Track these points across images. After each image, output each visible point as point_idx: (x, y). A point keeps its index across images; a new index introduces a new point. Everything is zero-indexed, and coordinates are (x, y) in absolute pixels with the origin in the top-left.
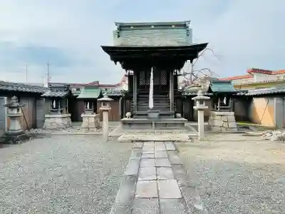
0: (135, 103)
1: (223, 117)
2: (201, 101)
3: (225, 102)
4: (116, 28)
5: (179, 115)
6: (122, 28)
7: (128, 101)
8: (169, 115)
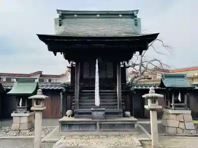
0: (77, 100)
1: (178, 116)
2: (154, 99)
3: (179, 99)
4: (57, 16)
5: (128, 113)
6: (64, 15)
7: (69, 97)
8: (117, 113)
